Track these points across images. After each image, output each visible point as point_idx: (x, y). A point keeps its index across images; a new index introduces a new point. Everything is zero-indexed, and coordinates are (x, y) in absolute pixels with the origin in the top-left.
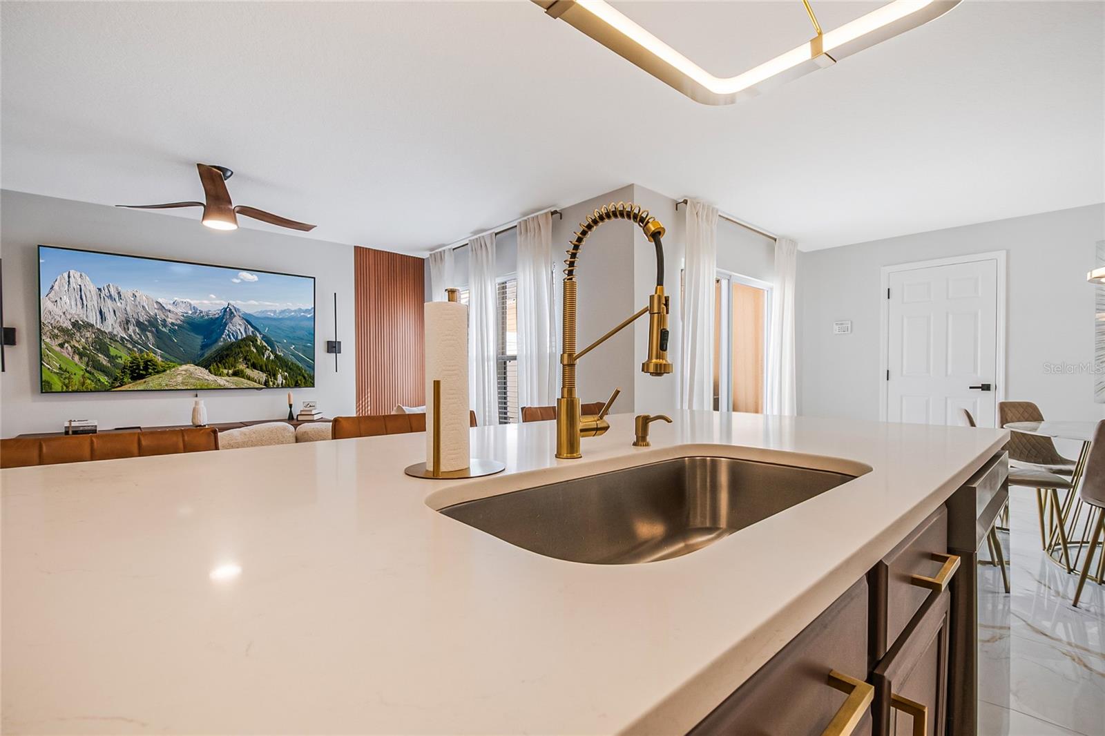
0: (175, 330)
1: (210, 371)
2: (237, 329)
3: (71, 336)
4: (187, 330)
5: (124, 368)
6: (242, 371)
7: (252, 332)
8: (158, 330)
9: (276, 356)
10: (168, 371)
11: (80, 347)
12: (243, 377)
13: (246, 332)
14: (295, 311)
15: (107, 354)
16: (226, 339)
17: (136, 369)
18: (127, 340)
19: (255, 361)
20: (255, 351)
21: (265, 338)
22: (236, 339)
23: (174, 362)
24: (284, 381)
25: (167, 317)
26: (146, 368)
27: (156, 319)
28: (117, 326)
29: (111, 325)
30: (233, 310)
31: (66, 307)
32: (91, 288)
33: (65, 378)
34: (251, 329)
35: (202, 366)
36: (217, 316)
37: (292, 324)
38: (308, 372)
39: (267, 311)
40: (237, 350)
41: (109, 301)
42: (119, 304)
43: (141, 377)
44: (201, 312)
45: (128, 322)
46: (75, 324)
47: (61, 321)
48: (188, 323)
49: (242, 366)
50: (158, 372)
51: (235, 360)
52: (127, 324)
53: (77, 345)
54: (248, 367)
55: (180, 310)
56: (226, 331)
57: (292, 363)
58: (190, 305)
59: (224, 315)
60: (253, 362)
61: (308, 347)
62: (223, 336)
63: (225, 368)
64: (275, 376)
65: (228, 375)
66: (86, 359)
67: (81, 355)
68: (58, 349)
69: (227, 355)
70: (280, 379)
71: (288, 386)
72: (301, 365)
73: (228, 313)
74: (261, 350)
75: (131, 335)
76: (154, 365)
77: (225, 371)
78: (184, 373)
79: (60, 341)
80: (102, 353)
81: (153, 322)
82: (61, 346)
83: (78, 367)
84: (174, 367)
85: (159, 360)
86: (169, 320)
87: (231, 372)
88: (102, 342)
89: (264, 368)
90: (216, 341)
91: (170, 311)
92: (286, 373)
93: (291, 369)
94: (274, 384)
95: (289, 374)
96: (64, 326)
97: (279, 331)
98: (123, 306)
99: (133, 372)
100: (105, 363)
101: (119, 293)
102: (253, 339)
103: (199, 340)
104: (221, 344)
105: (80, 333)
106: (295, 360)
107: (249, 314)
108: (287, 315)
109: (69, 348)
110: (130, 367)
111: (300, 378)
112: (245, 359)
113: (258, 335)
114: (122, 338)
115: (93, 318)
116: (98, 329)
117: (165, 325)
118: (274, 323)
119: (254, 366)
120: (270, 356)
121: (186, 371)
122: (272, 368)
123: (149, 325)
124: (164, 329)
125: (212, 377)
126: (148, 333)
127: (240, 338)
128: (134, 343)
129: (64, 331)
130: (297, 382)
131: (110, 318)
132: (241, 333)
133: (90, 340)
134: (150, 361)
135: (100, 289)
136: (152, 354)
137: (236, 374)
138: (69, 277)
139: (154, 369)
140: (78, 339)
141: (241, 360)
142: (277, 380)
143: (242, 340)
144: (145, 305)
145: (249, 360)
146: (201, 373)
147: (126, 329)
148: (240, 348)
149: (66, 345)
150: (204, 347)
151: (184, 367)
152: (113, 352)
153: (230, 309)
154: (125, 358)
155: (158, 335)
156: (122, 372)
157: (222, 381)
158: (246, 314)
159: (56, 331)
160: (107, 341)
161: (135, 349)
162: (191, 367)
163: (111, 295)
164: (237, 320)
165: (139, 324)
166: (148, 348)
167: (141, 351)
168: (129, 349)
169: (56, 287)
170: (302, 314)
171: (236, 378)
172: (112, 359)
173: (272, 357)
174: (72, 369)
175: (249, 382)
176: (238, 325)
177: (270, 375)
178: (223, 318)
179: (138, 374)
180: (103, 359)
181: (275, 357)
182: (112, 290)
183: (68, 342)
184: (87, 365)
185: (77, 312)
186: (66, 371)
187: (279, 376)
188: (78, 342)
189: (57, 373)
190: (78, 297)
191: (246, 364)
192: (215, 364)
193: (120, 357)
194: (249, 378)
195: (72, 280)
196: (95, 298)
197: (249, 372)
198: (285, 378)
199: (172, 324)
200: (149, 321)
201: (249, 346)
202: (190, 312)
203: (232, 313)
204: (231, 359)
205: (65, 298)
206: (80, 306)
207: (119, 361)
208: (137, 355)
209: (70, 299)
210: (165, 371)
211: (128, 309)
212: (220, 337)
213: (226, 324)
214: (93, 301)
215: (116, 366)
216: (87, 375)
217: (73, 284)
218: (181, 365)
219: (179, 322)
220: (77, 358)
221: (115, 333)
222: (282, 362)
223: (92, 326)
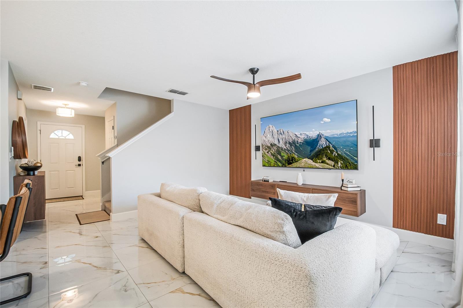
0: (301, 145)
1: (313, 161)
2: (323, 143)
3: (270, 149)
4: (305, 144)
5: (286, 160)
6: (325, 161)
7: (329, 144)
8: (296, 145)
9: (338, 154)
10: (299, 161)
11: (273, 153)
12: (325, 163)
13: (326, 144)
14: (346, 133)
15: (281, 156)
16: (319, 147)
17: (289, 160)
18: (286, 150)
19: (330, 157)
20: (329, 152)
21: (334, 147)
22: (322, 147)
23: (301, 158)
24: (341, 165)
25: (298, 140)
26: (292, 160)
27: (295, 141)
28: (283, 144)
29: (282, 145)
30: (321, 135)
31: (269, 138)
32: (275, 131)
33: (269, 164)
34: (328, 143)
35: (310, 159)
36: (315, 138)
37: (344, 139)
38: (351, 161)
39: (334, 134)
40: (323, 152)
41: (280, 135)
42: (283, 136)
43: (291, 164)
44: (310, 137)
45: (286, 142)
46: (271, 145)
47: (268, 144)
48: (305, 142)
49: (325, 159)
50: (296, 162)
51: (322, 157)
52: (286, 143)
53: (272, 152)
54: (327, 159)
55: (303, 137)
56: (319, 144)
57: (344, 157)
58: (306, 134)
59: (318, 137)
60: (329, 157)
61: (352, 150)
62: (318, 146)
63: (319, 160)
64: (337, 163)
65: (319, 162)
66: (274, 157)
67: (273, 156)
68: (267, 154)
69: (319, 154)
70: (339, 164)
71: (342, 168)
72: (348, 158)
73: (319, 136)
74: (332, 152)
75: (287, 148)
76: (295, 159)
77: (319, 161)
78: (304, 162)
79: (267, 151)
80: (279, 155)
81: (294, 142)
82: (268, 152)
83: (272, 160)
84: (301, 160)
85: (296, 157)
86: (299, 141)
87: (321, 161)
88: (279, 151)
89: (333, 159)
90: (315, 148)
91: (299, 137)
92: (342, 162)
93: (344, 160)
94: (337, 166)
95: (343, 162)
96: (268, 145)
97: (339, 143)
98: (285, 137)
99: (288, 161)
100: (280, 158)
101: (283, 132)
102: (328, 147)
103: (309, 148)
104: (317, 150)
105: (273, 148)
106: (345, 156)
107: (327, 137)
108: (342, 135)
109: (270, 153)
110: (287, 160)
111: (347, 164)
113: (331, 145)
114: (285, 149)
115: (276, 142)
116: (278, 146)
117: (298, 143)
118: (337, 140)
119: (329, 159)
120: (335, 154)
121: (305, 161)
122: (336, 159)
123: (293, 144)
124: (297, 145)
125: (314, 164)
126: (293, 147)
127: (324, 147)
128: (288, 150)
129: (268, 147)
130: (346, 165)
131: (281, 141)
132: (324, 145)
133: (276, 150)
134: (293, 157)
135: (278, 131)
136: (294, 155)
137: (322, 162)
138: (269, 127)
139: (295, 160)
140: (272, 150)
141: (324, 156)
142: (338, 165)
143: (325, 148)
144: (291, 136)
145: (327, 156)
146: (310, 162)
147: (286, 146)
148: (324, 151)
149: (269, 152)
150: (311, 151)
151: (304, 160)
152: (282, 154)
153: (320, 135)
154: (286, 157)
155: (296, 147)
156: (285, 162)
157: (317, 165)
158: (326, 136)
159: (266, 147)
160: (280, 150)
161: (289, 153)
162: (307, 159)
163: (281, 133)
164: (323, 139)
165: (290, 143)
166: (293, 152)
167: (290, 154)
168: (287, 153)
169: (266, 132)
170: (349, 134)
171: (323, 164)
172: (282, 157)
173: (336, 154)
174: (271, 161)
176: (323, 141)
177: (335, 162)
178: (317, 139)
179: (290, 162)
180: (279, 157)
181: (337, 154)
182: (281, 131)
183: (270, 151)
184: (275, 159)
185: (272, 140)
186: (269, 161)
187: (339, 163)
188: (272, 151)
189: (267, 162)
190: (272, 134)
191: (326, 158)
192: (315, 158)
193: (284, 156)
194: (327, 164)
195: (270, 128)
196: (276, 134)
197: (327, 161)
198: (342, 164)
199: (300, 142)
200: (293, 142)
201: (327, 150)
202: (306, 137)
203: (321, 136)
204: (321, 156)
205: (268, 135)
206: (272, 137)
207: (284, 158)
208: (289, 155)
209: (270, 136)
210: (298, 161)
211: (286, 138)
212: (317, 147)
213: (319, 141)
214: (276, 136)
215: (283, 159)
216: (275, 163)
217: (270, 130)
218: (303, 159)
219: (302, 141)
220: (272, 157)
221: (283, 147)
222: (340, 157)
223: (276, 145)
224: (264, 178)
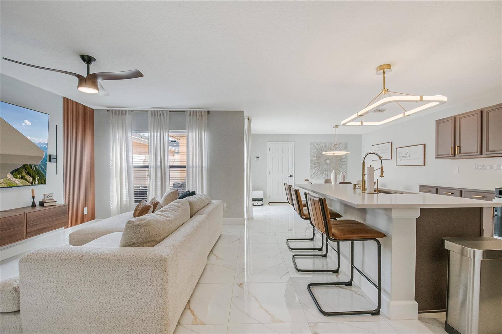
1: (13, 176)
6: (24, 176)
9: (36, 168)
12: (24, 179)
14: (42, 144)
19: (29, 171)
24: (38, 181)
49: (24, 174)
54: (26, 174)
57: (41, 172)
60: (28, 171)
63: (18, 174)
65: (19, 178)
71: (39, 184)
72: (43, 174)
74: (31, 165)
77: (18, 176)
87: (20, 176)
89: (32, 175)
93: (40, 175)
94: (34, 183)
95: (39, 178)
108: (39, 146)
112: (25, 169)
119: (28, 174)
120: (33, 168)
122: (34, 175)
125: (13, 179)
130: (42, 182)
137: (22, 178)
141: (24, 170)
142: (35, 181)
145: (27, 170)
146: (10, 176)
157: (17, 181)
170: (45, 145)
171: (22, 180)
173: (34, 169)
175: (26, 182)
177: (33, 178)
181: (35, 169)
187: (36, 179)
191: (26, 172)
192: (15, 172)
194: (26, 180)
197: (26, 176)
204: (21, 169)
222: (37, 171)
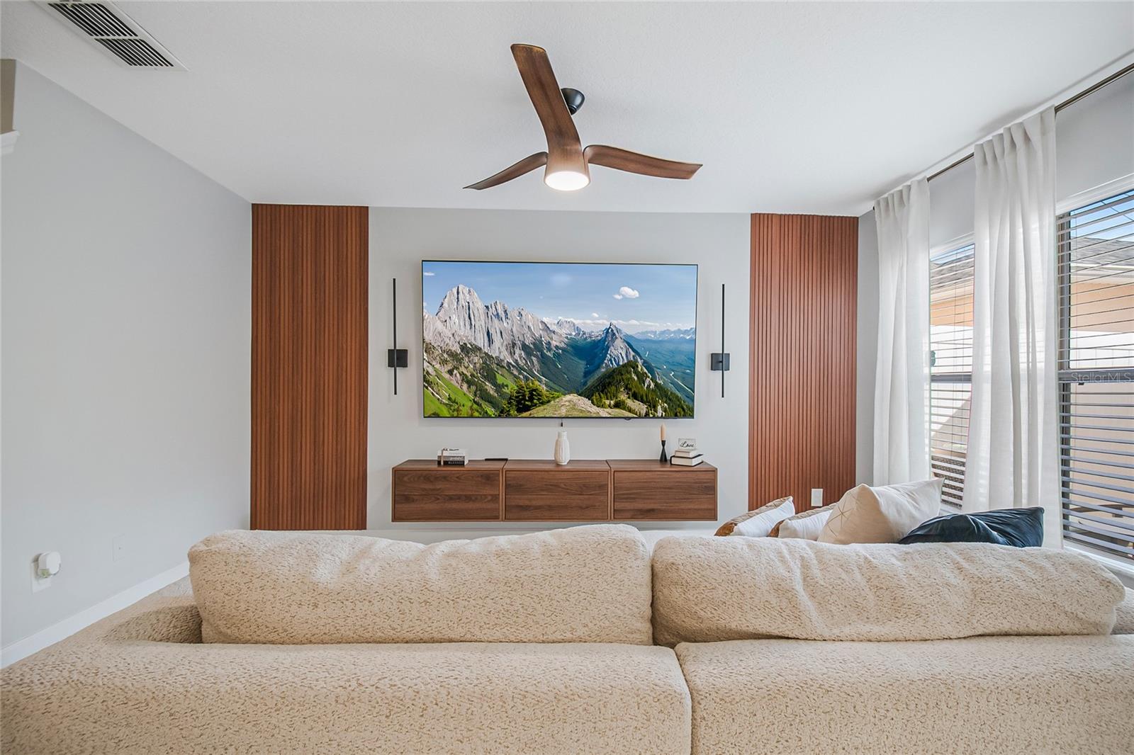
0: (559, 354)
1: (593, 402)
2: (619, 353)
3: (460, 361)
4: (570, 354)
5: (510, 398)
6: (624, 402)
7: (634, 356)
8: (543, 354)
9: (657, 385)
10: (552, 402)
11: (469, 374)
12: (624, 409)
13: (627, 356)
14: (674, 332)
15: (495, 384)
16: (608, 365)
17: (522, 399)
18: (513, 366)
19: (637, 391)
20: (636, 378)
21: (646, 364)
22: (618, 364)
23: (558, 391)
24: (664, 414)
25: (552, 339)
26: (531, 399)
27: (541, 342)
28: (503, 349)
29: (499, 350)
30: (615, 331)
31: (455, 328)
32: (479, 305)
33: (454, 410)
34: (632, 353)
35: (585, 397)
36: (599, 338)
37: (671, 347)
38: (687, 403)
39: (647, 332)
40: (619, 377)
41: (496, 320)
42: (505, 324)
43: (527, 409)
44: (584, 334)
45: (514, 345)
46: (463, 348)
47: (450, 344)
48: (572, 347)
49: (623, 397)
50: (543, 403)
51: (617, 390)
52: (513, 347)
53: (465, 372)
54: (629, 398)
55: (564, 331)
56: (608, 355)
57: (672, 393)
58: (574, 325)
59: (606, 336)
60: (634, 392)
61: (687, 374)
62: (606, 361)
63: (607, 399)
64: (655, 407)
65: (609, 406)
66: (473, 388)
67: (470, 383)
68: (447, 376)
69: (609, 383)
70: (660, 412)
71: (667, 417)
72: (680, 395)
73: (610, 334)
74: (642, 378)
75: (517, 360)
76: (539, 395)
77: (607, 402)
78: (567, 403)
79: (449, 367)
80: (489, 381)
81: (538, 345)
82: (450, 372)
83: (465, 396)
84: (558, 397)
85: (543, 388)
86: (554, 343)
87: (612, 402)
88: (489, 369)
89: (645, 398)
90: (599, 367)
91: (554, 332)
92: (665, 405)
93: (670, 400)
94: (654, 416)
95: (669, 405)
96: (453, 349)
97: (659, 356)
98: (509, 327)
99: (519, 402)
100: (492, 392)
101: (505, 311)
102: (632, 365)
103: (581, 366)
104: (603, 370)
105: (469, 357)
106: (674, 390)
107: (631, 337)
108: (666, 337)
109: (458, 375)
110: (516, 397)
111: (680, 409)
112: (626, 388)
113: (639, 360)
114: (509, 364)
115: (481, 341)
116: (486, 354)
117: (549, 349)
118: (654, 346)
119: (635, 396)
120: (649, 386)
121: (569, 401)
122: (652, 398)
123: (535, 349)
124: (548, 354)
125: (594, 409)
126: (534, 358)
127: (621, 363)
128: (520, 369)
129: (453, 355)
131: (496, 338)
132: (623, 358)
133: (478, 365)
134: (535, 390)
135: (487, 307)
136: (537, 383)
137: (617, 405)
138: (458, 293)
139: (539, 399)
140: (466, 365)
141: (622, 390)
142: (657, 412)
143: (623, 366)
144: (531, 325)
145: (630, 390)
146: (584, 404)
147: (512, 354)
148: (622, 375)
149: (455, 371)
150: (587, 374)
151: (568, 397)
152: (500, 380)
153: (612, 330)
154: (511, 388)
155: (543, 359)
156: (509, 403)
157: (603, 412)
158: (627, 336)
159: (445, 355)
160: (494, 366)
161: (521, 377)
162: (573, 397)
163: (498, 314)
164: (619, 343)
165: (525, 347)
166: (533, 376)
167: (527, 379)
168: (515, 376)
169: (446, 305)
170: (682, 335)
171: (616, 409)
172: (498, 387)
173: (652, 385)
174: (461, 400)
175: (630, 414)
176: (619, 348)
177: (650, 406)
178: (605, 340)
179: (524, 405)
180: (489, 387)
181: (655, 385)
182: (499, 307)
183: (457, 368)
184: (475, 395)
185: (465, 334)
186: (454, 402)
187: (659, 407)
188: (467, 368)
189: (446, 405)
190: (467, 316)
191: (628, 394)
192: (597, 394)
193: (507, 386)
194: (630, 410)
195: (461, 296)
196: (483, 317)
197: (630, 403)
198: (665, 411)
199: (557, 347)
200: (534, 344)
201: (630, 373)
202: (574, 334)
203: (614, 334)
204: (613, 388)
205: (454, 318)
206: (468, 327)
207: (505, 390)
208: (523, 383)
209: (459, 319)
210: (549, 402)
211: (514, 330)
212: (603, 362)
213: (608, 348)
214: (480, 322)
215: (502, 395)
216: (475, 406)
217: (462, 302)
218: (565, 394)
219: (563, 345)
220: (465, 386)
221: (502, 358)
222: (661, 391)
223: (480, 349)
224: (446, 454)
